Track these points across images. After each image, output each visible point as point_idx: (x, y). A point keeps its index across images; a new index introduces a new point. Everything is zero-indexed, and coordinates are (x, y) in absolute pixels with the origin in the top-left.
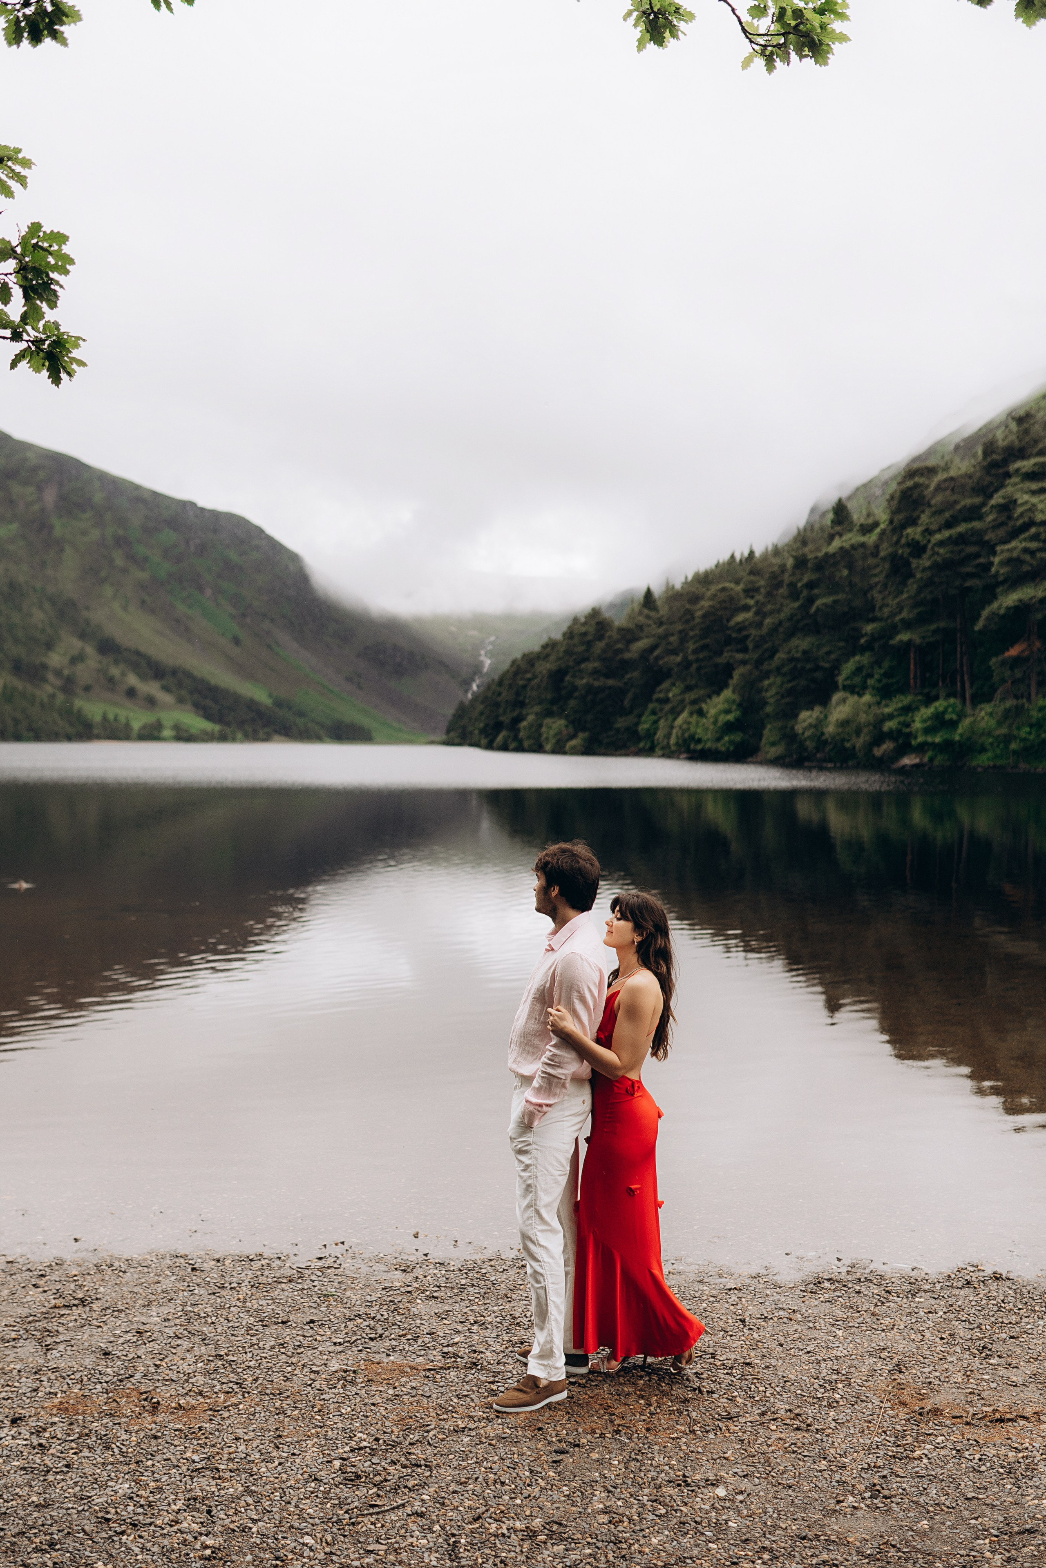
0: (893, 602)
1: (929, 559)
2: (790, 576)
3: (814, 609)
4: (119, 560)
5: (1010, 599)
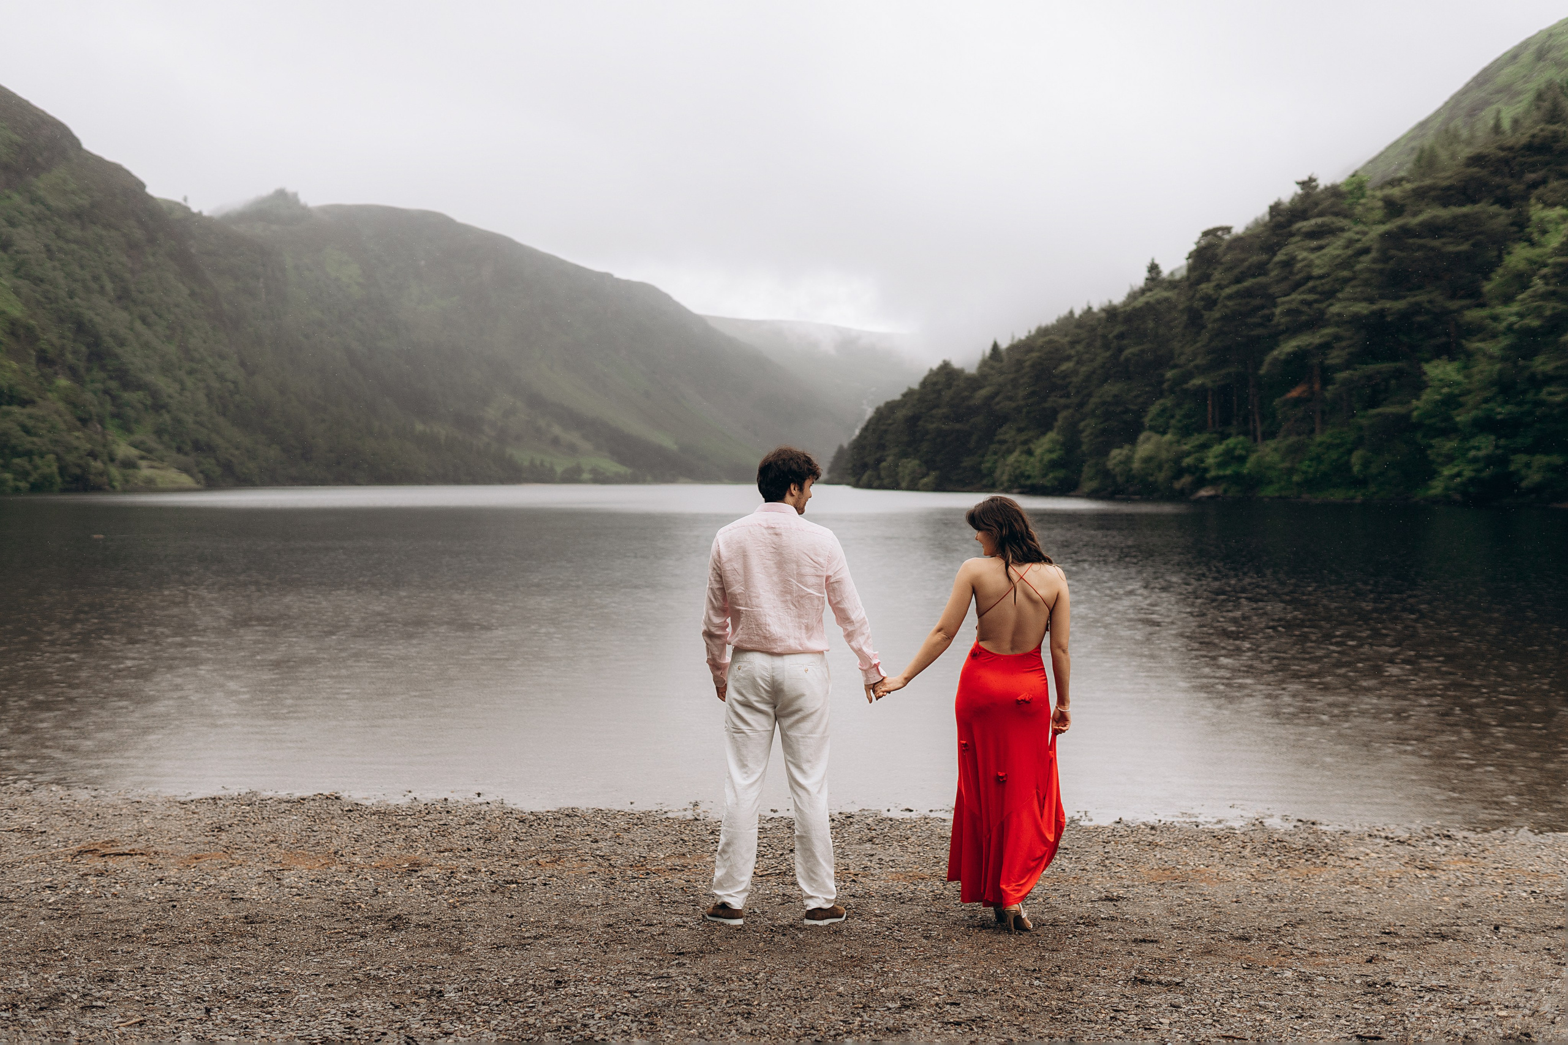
0: (1188, 350)
1: (1219, 311)
3: (1122, 358)
5: (1290, 346)
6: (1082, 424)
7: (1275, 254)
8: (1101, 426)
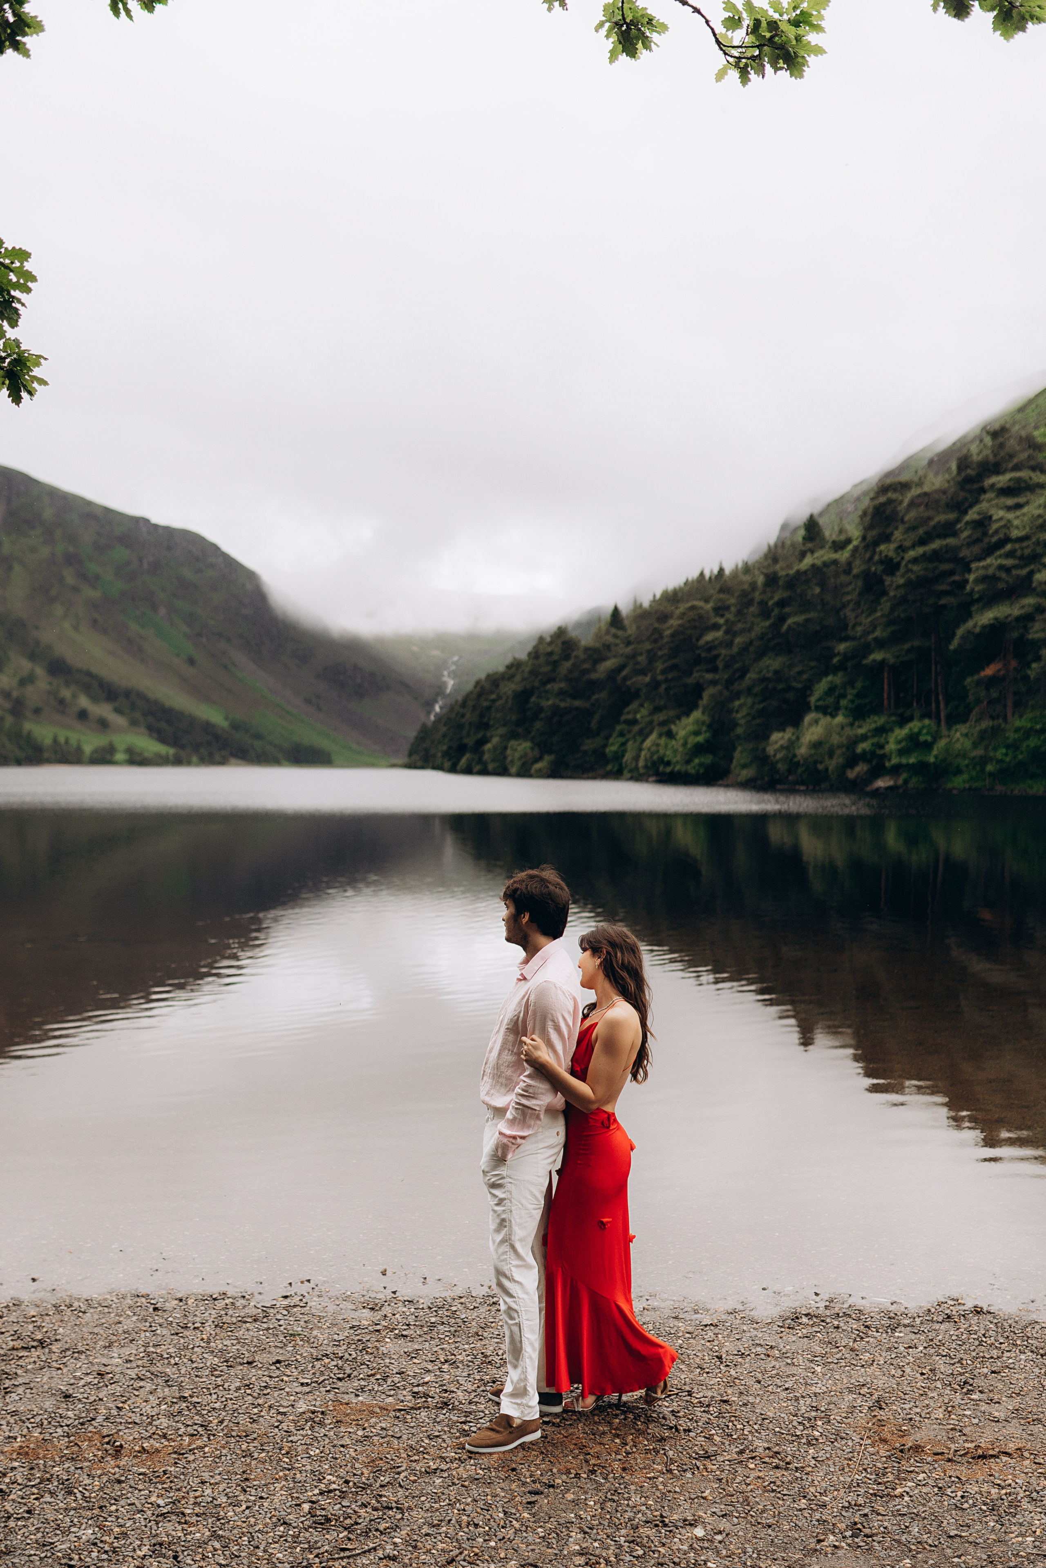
0: (866, 621)
1: (903, 576)
2: (760, 594)
3: (785, 627)
4: (70, 578)
5: (986, 617)
6: (737, 703)
7: (965, 512)
8: (761, 706)
